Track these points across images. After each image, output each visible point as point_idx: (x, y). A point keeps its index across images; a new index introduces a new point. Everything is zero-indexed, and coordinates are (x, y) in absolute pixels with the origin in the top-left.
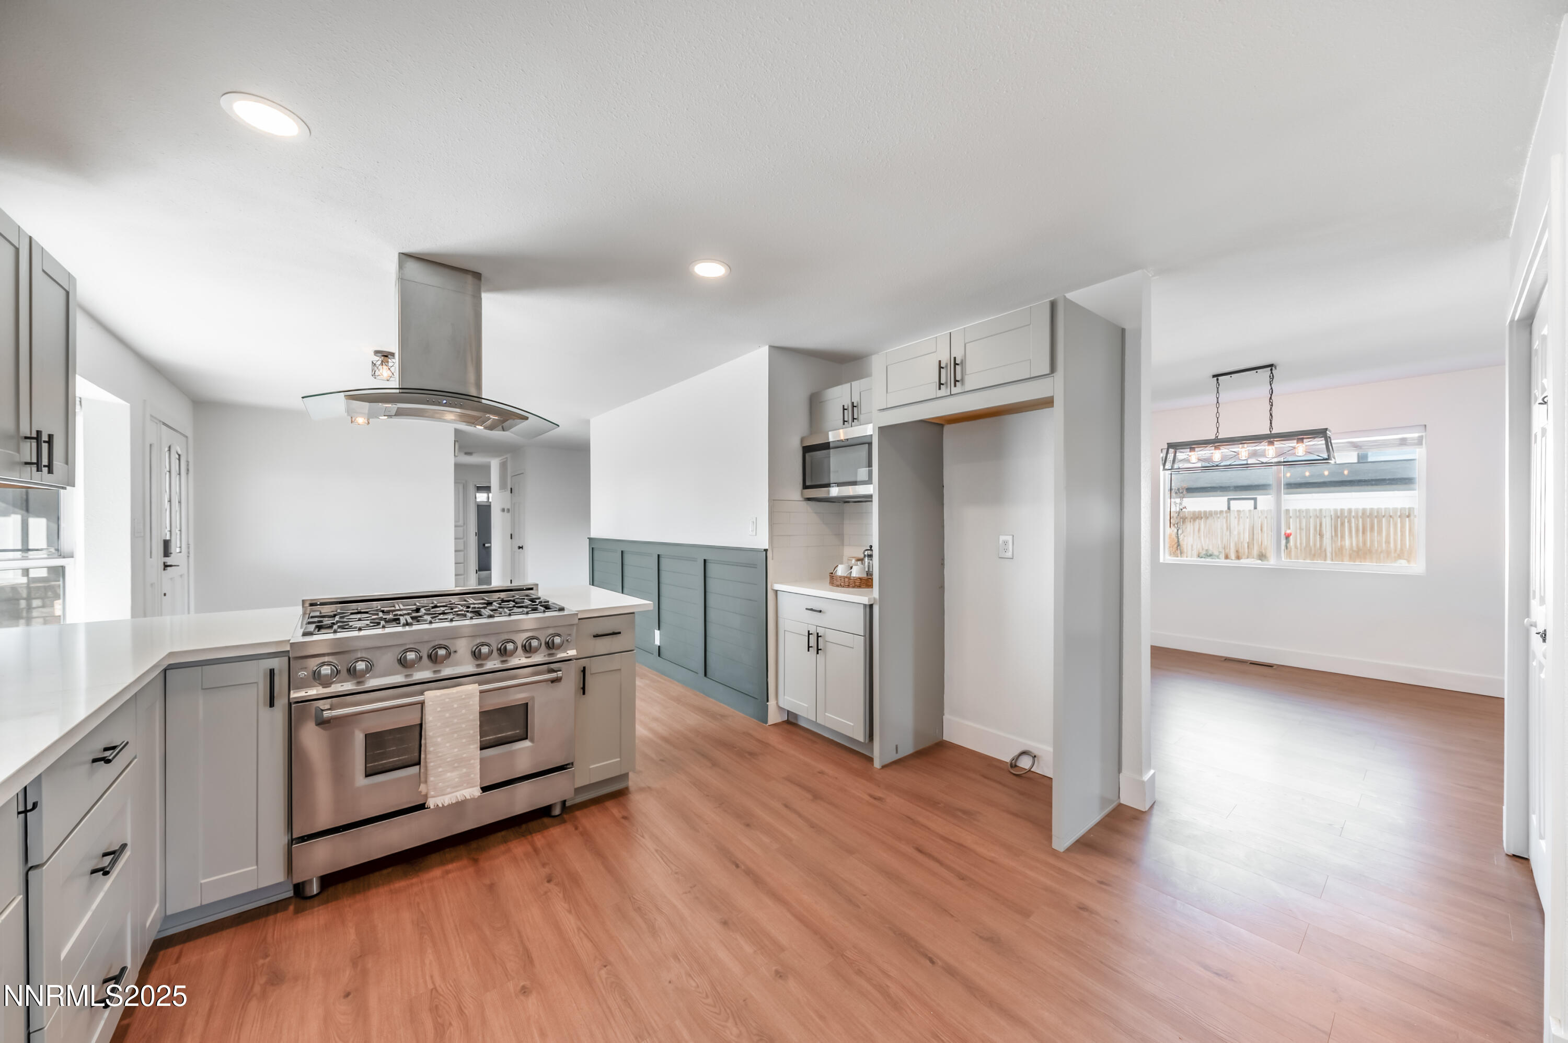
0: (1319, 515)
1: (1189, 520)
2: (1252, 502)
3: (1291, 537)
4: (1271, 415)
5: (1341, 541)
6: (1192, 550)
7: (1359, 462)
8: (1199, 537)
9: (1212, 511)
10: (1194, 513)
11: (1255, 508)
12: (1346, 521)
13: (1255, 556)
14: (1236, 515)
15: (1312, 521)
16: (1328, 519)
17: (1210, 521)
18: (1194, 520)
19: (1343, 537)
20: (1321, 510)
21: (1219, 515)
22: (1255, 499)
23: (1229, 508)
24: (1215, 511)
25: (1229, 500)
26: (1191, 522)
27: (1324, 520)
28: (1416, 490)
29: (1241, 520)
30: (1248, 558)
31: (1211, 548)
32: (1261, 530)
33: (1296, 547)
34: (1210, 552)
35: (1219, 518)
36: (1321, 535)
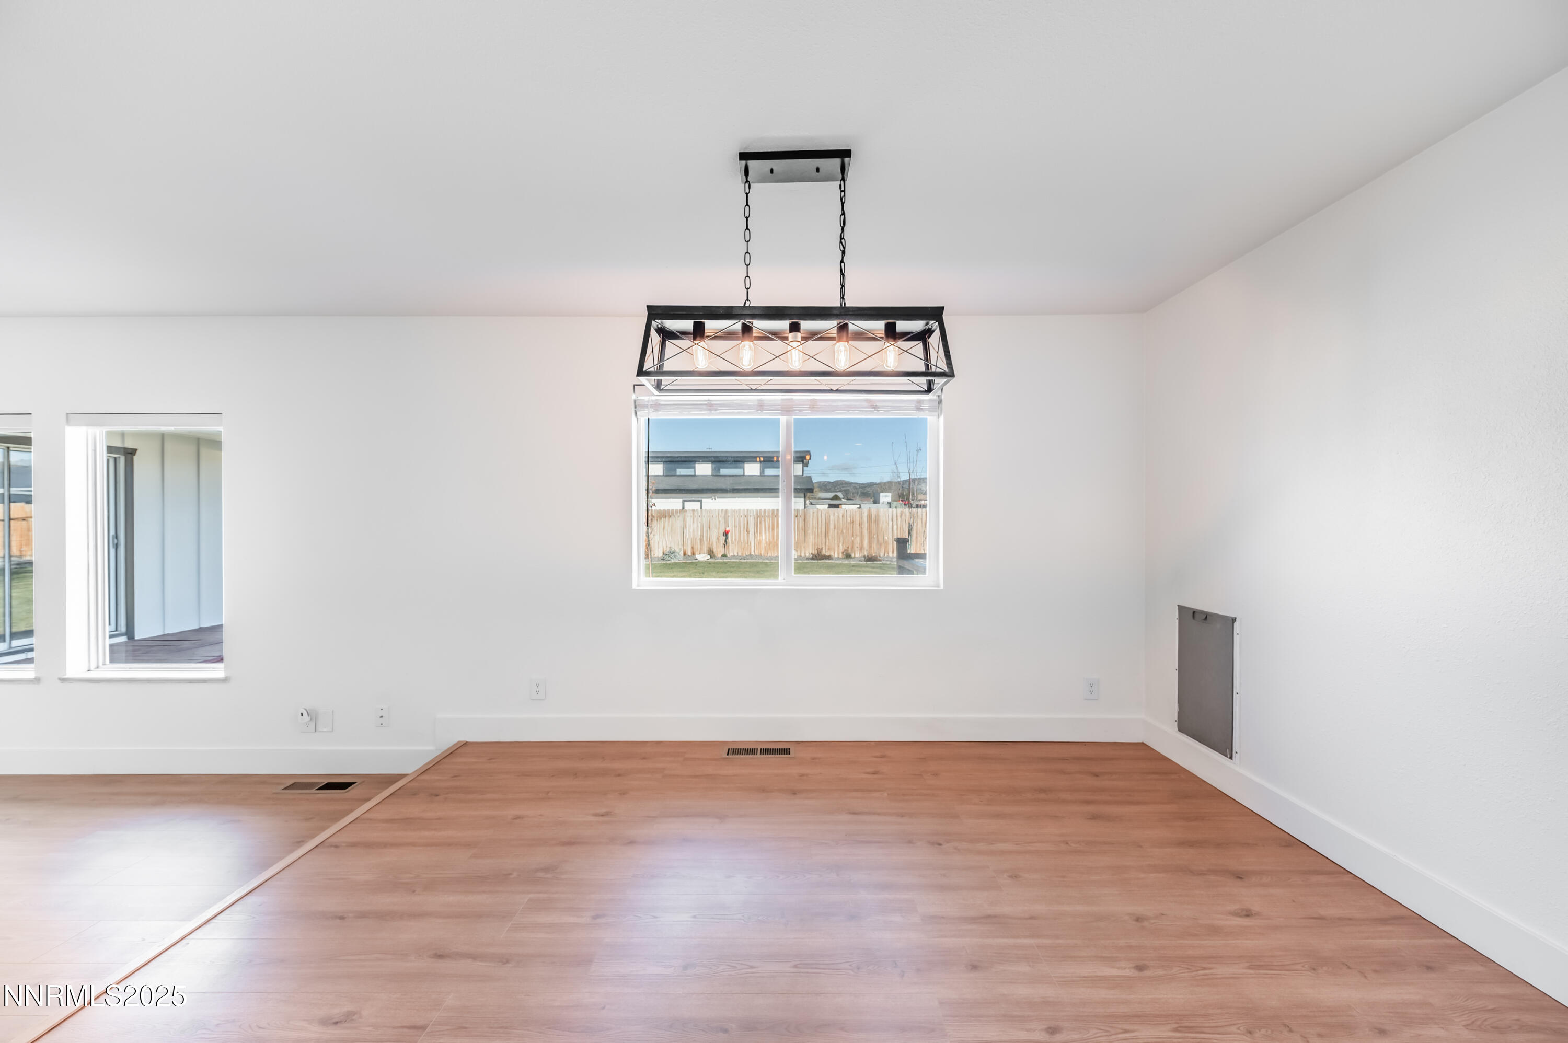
0: (747, 513)
1: (656, 519)
2: (699, 503)
3: (729, 534)
4: (843, 274)
5: (760, 536)
6: (658, 548)
7: (761, 476)
8: (664, 535)
9: (673, 510)
10: (659, 511)
11: (701, 508)
12: (763, 520)
13: (705, 552)
14: (692, 515)
15: (742, 519)
16: (752, 518)
17: (672, 519)
18: (660, 519)
19: (761, 533)
20: (748, 510)
21: (679, 514)
22: (701, 501)
23: (683, 508)
24: (676, 510)
25: (684, 501)
26: (657, 520)
27: (749, 518)
28: (779, 497)
29: (695, 518)
30: (700, 554)
31: (673, 545)
32: (709, 528)
33: (732, 543)
34: (673, 550)
35: (679, 516)
36: (748, 532)
